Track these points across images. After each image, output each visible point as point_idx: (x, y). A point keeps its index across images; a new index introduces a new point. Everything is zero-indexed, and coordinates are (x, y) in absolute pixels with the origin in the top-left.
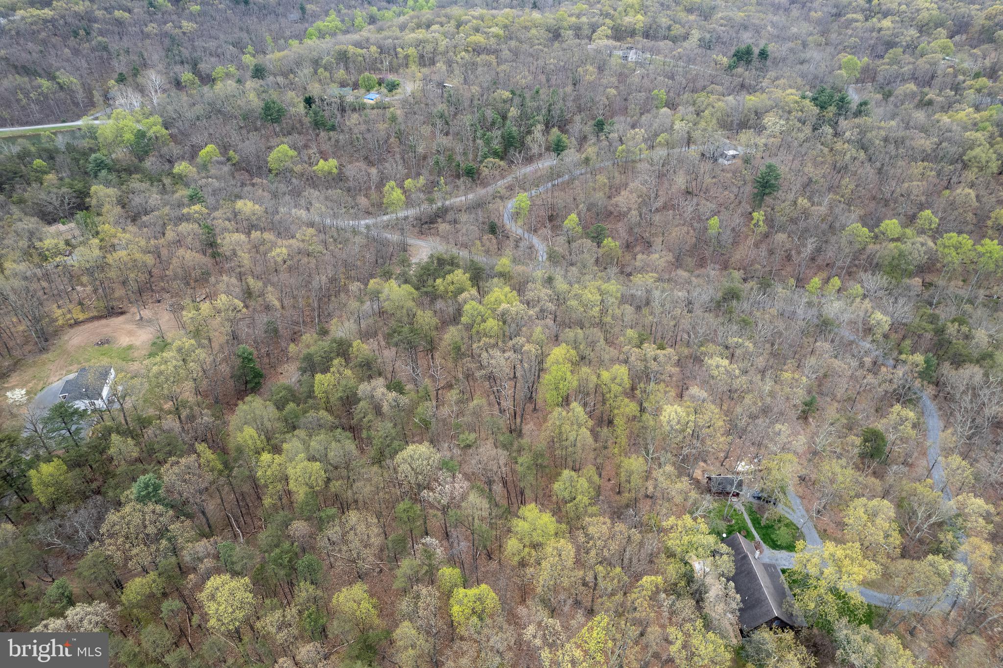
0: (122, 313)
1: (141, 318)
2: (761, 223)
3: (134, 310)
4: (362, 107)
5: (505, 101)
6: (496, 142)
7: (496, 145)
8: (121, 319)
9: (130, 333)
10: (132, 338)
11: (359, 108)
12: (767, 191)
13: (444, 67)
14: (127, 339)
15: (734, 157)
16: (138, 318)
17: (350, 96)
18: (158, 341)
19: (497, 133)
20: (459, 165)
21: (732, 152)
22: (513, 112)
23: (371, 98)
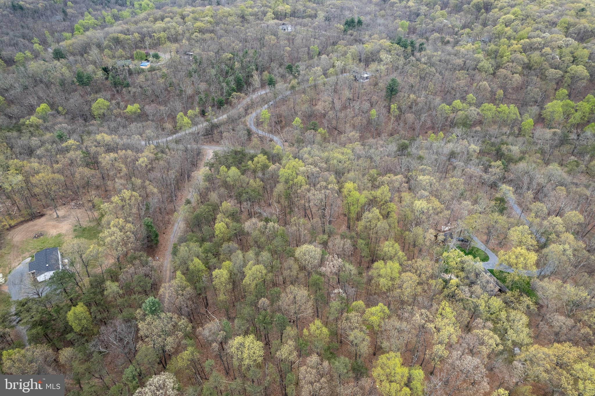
0: (42, 215)
1: (58, 217)
2: (396, 110)
3: (49, 212)
4: (143, 71)
5: (230, 59)
6: (232, 83)
7: (233, 85)
8: (43, 219)
9: (54, 227)
10: (57, 230)
11: (141, 72)
12: (394, 93)
13: (187, 43)
14: (55, 231)
15: (367, 78)
16: (56, 216)
17: (132, 65)
18: (77, 228)
19: (231, 78)
20: (214, 100)
21: (366, 75)
22: (237, 65)
23: (146, 65)
